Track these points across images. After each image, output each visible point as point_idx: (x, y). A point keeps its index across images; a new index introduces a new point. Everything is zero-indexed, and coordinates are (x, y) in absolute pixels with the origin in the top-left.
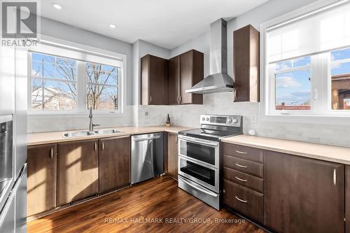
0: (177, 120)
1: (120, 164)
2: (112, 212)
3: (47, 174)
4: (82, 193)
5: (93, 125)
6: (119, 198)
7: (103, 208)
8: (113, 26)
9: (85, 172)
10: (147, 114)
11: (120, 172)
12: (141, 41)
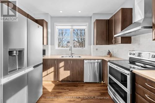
0: (116, 54)
1: (79, 71)
2: (72, 91)
3: (54, 69)
4: (64, 79)
5: (72, 54)
6: (77, 86)
7: (69, 88)
8: (80, 12)
9: (65, 71)
10: (97, 49)
11: (79, 75)
12: (94, 14)
